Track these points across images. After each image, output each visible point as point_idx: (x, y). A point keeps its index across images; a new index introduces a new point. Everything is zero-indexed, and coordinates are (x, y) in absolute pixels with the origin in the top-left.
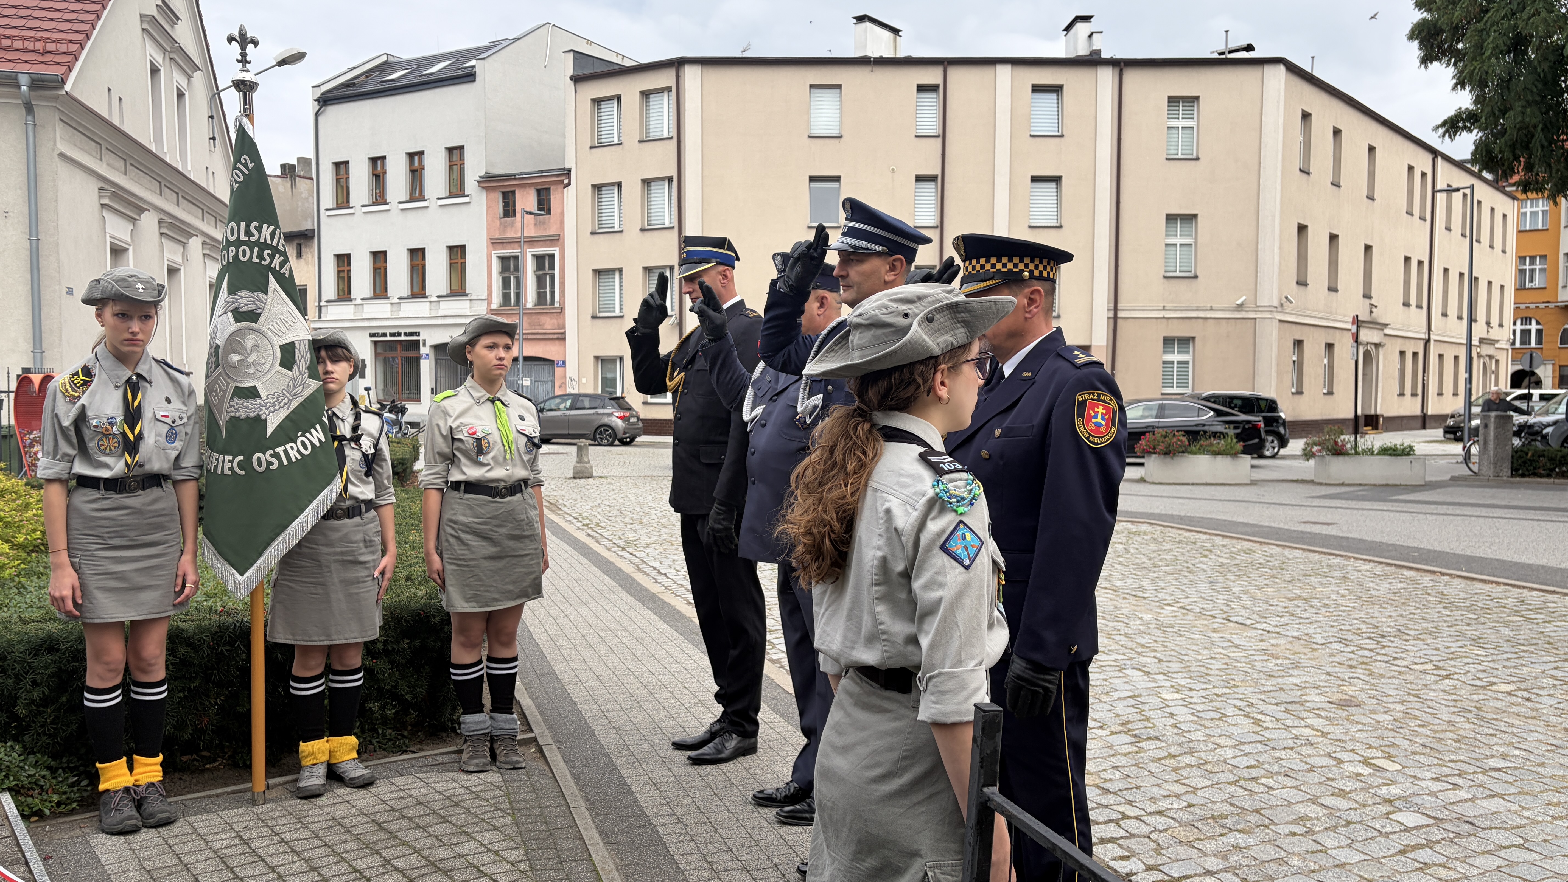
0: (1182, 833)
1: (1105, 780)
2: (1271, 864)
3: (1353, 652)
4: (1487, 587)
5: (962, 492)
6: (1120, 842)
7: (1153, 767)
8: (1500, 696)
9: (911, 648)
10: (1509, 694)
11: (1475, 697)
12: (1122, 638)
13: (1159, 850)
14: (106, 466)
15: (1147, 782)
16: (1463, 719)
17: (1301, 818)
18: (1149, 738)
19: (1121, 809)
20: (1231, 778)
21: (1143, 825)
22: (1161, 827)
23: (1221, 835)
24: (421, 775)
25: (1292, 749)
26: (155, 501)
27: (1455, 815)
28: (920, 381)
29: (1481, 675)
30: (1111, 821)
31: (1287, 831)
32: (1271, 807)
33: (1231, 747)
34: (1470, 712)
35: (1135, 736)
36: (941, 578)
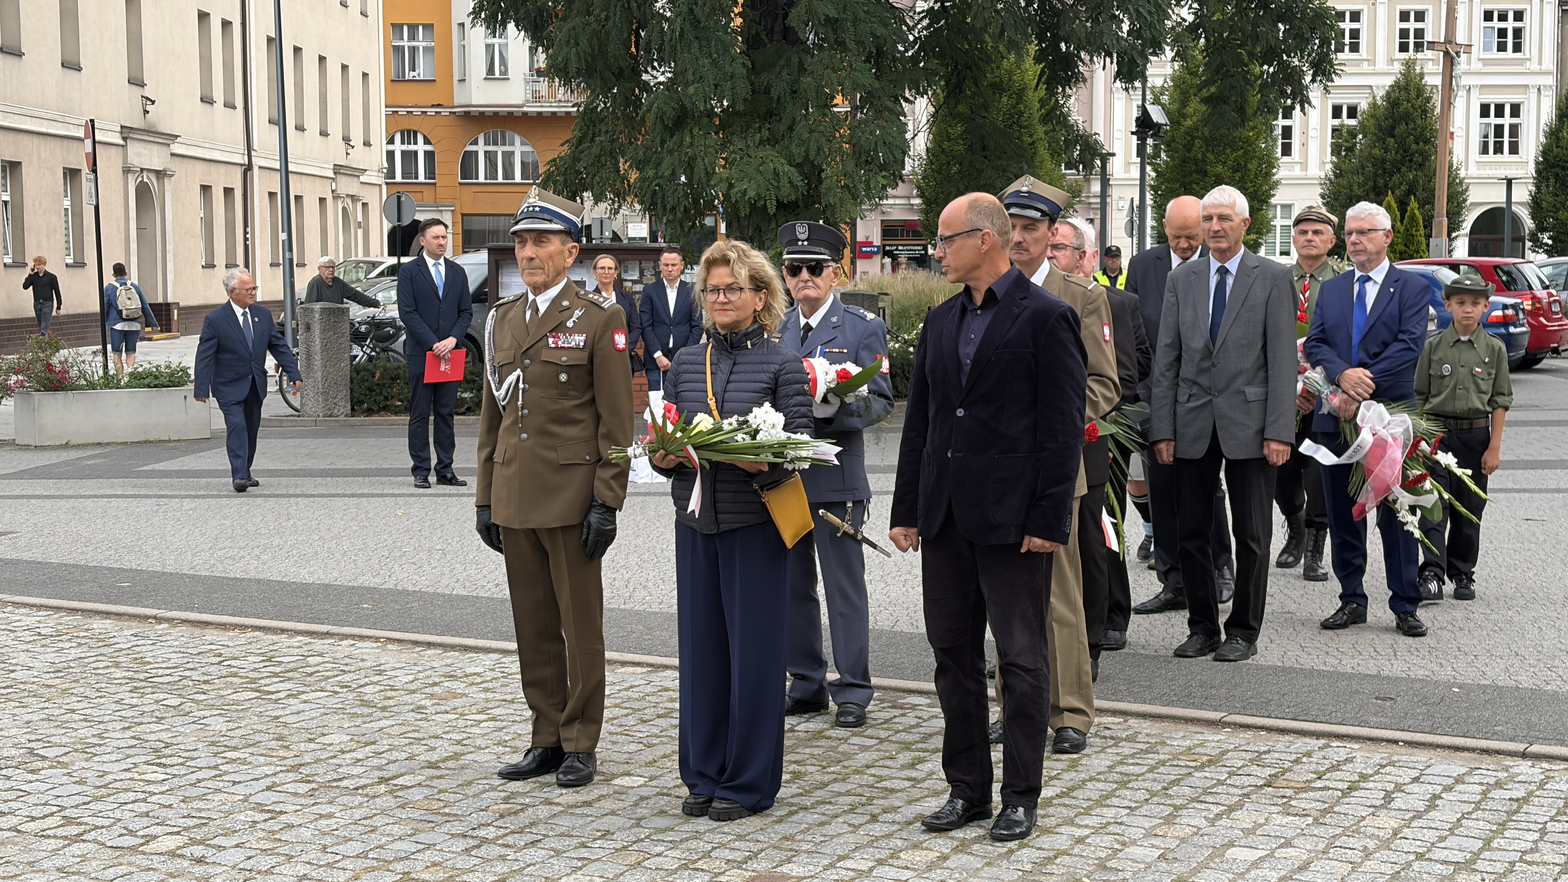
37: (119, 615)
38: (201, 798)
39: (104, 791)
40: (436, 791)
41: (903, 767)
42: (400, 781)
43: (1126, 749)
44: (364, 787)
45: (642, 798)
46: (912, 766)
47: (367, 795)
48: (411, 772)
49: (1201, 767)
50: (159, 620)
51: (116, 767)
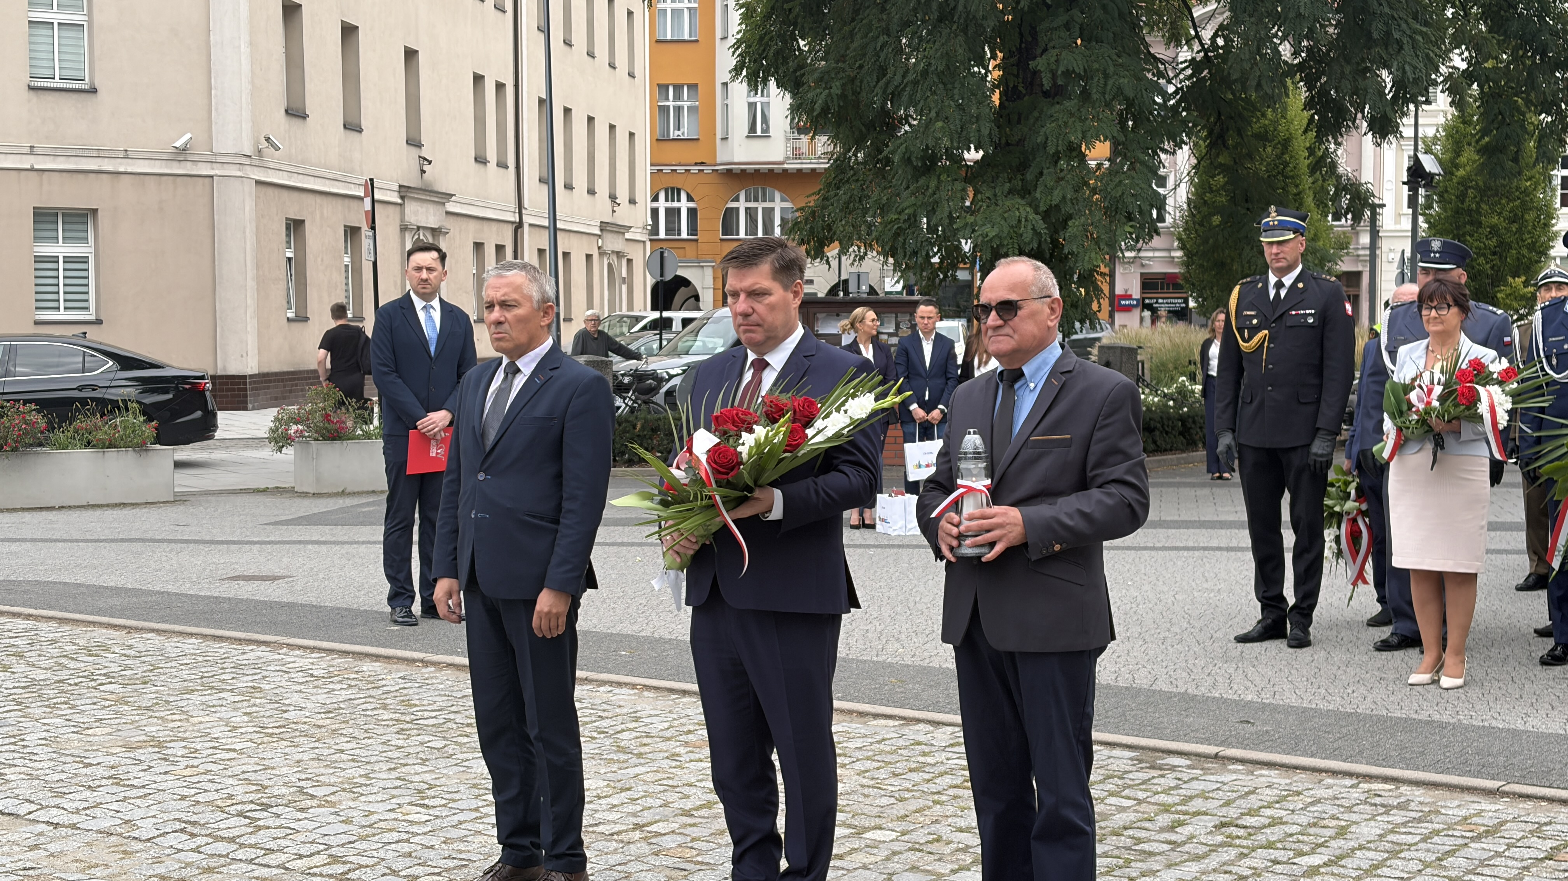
37: (388, 658)
38: (461, 840)
39: (369, 831)
40: (689, 839)
41: (1162, 830)
42: (654, 828)
43: (1398, 817)
44: (619, 833)
45: (895, 853)
46: (1172, 828)
47: (622, 841)
48: (666, 819)
49: (1478, 838)
50: (426, 663)
51: (381, 807)
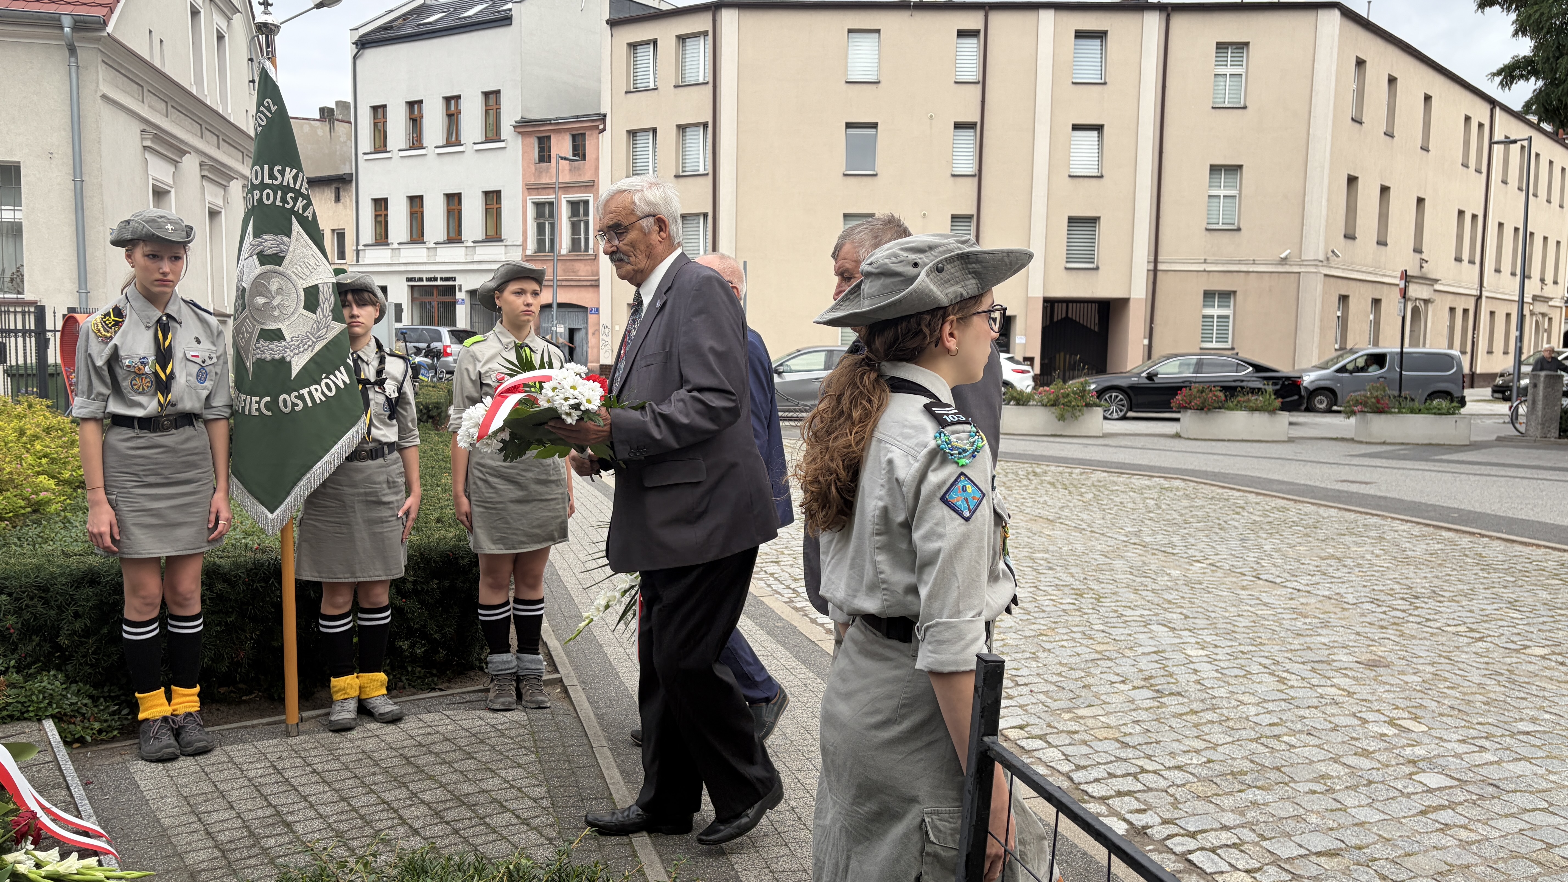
0: (1200, 788)
1: (1125, 734)
2: (1289, 821)
3: (1384, 613)
4: (1527, 550)
5: (965, 444)
6: (1138, 795)
7: (1174, 722)
8: (1533, 659)
9: (910, 598)
10: (1543, 657)
11: (1508, 660)
12: (1149, 593)
13: (1175, 804)
14: (140, 405)
15: (1167, 737)
16: (1493, 682)
17: (1322, 777)
18: (1171, 694)
19: (1140, 763)
20: (1253, 735)
21: (1161, 780)
22: (1179, 782)
23: (1240, 791)
24: (448, 713)
25: (1316, 708)
26: (187, 440)
27: (1479, 778)
28: (926, 331)
29: (1515, 638)
30: (1129, 774)
31: (1307, 789)
32: (1292, 765)
33: (1254, 704)
34: (1502, 674)
35: (1158, 691)
36: (940, 530)
37: (1457, 530)
39: (1487, 618)
